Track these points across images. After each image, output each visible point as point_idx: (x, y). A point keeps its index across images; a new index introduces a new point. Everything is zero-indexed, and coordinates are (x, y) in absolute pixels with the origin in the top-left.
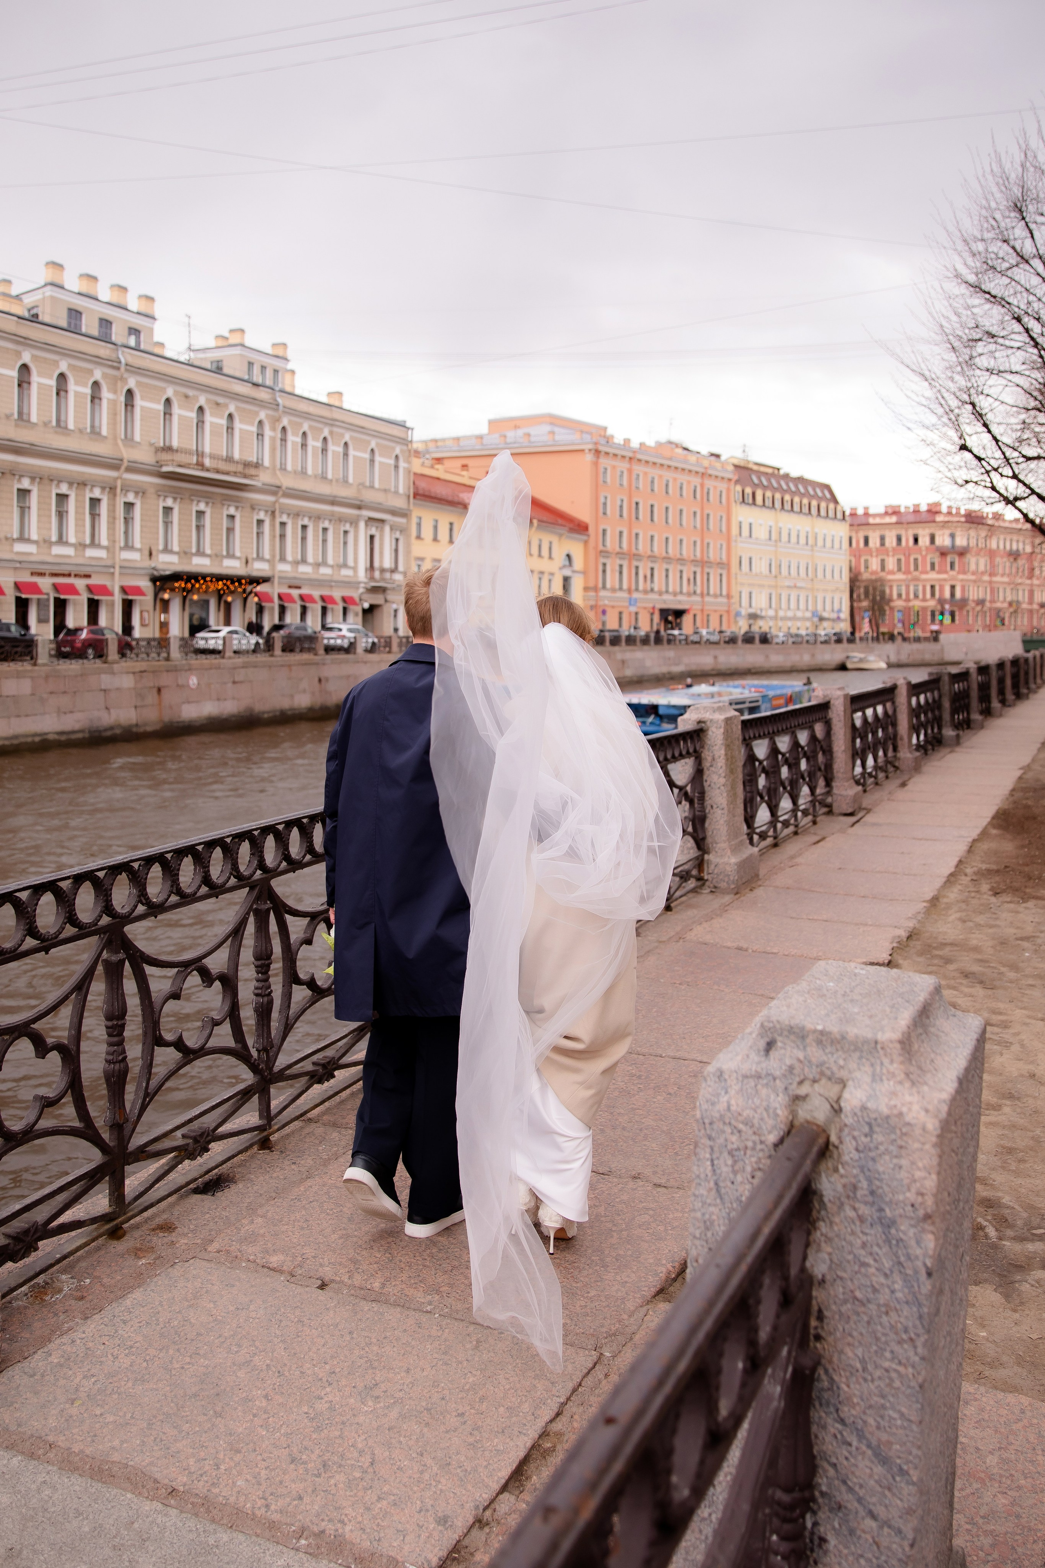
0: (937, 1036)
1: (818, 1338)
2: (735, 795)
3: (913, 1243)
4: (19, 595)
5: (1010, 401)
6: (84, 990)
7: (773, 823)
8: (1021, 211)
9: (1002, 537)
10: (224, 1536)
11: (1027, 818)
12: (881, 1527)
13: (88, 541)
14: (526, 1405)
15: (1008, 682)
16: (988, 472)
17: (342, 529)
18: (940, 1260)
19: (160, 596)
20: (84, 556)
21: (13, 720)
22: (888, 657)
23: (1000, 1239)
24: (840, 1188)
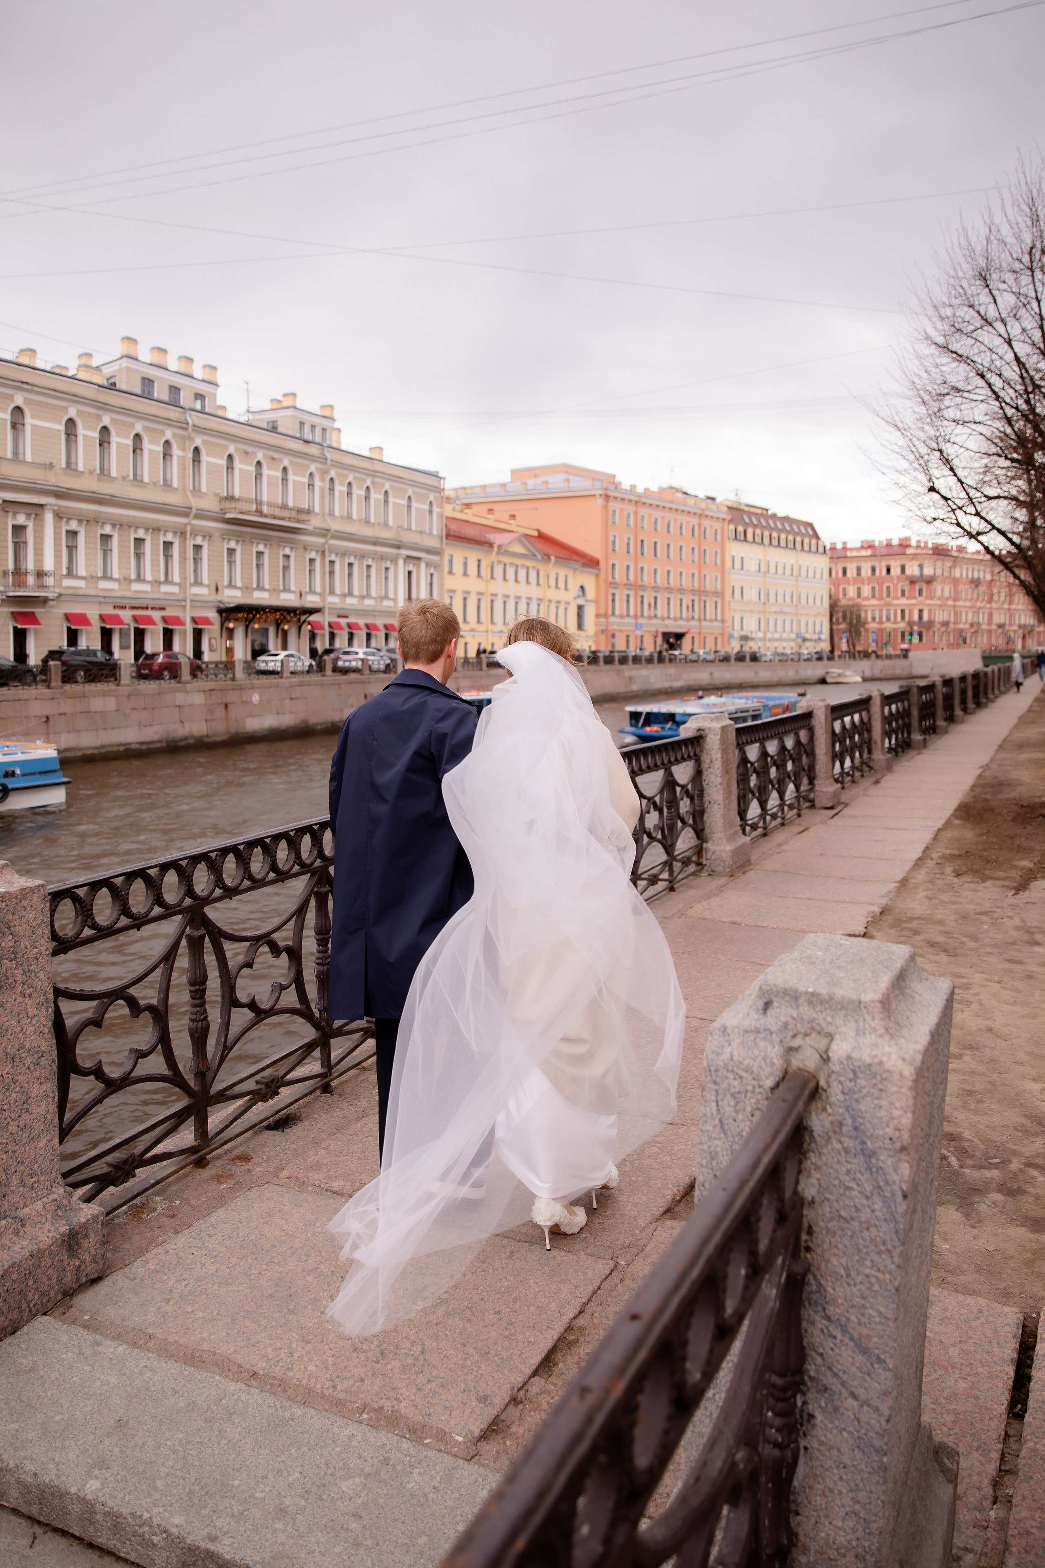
0: (912, 997)
1: (808, 1249)
2: (730, 792)
3: (891, 1170)
4: (103, 625)
5: (974, 448)
7: (763, 816)
8: (985, 279)
9: (965, 567)
10: (298, 1411)
11: (986, 810)
12: (862, 1406)
13: (162, 579)
14: (553, 1305)
15: (970, 693)
16: (953, 510)
17: (384, 566)
18: (914, 1185)
19: (226, 625)
20: (159, 592)
21: (101, 732)
22: (863, 672)
23: (961, 1167)
24: (827, 1124)
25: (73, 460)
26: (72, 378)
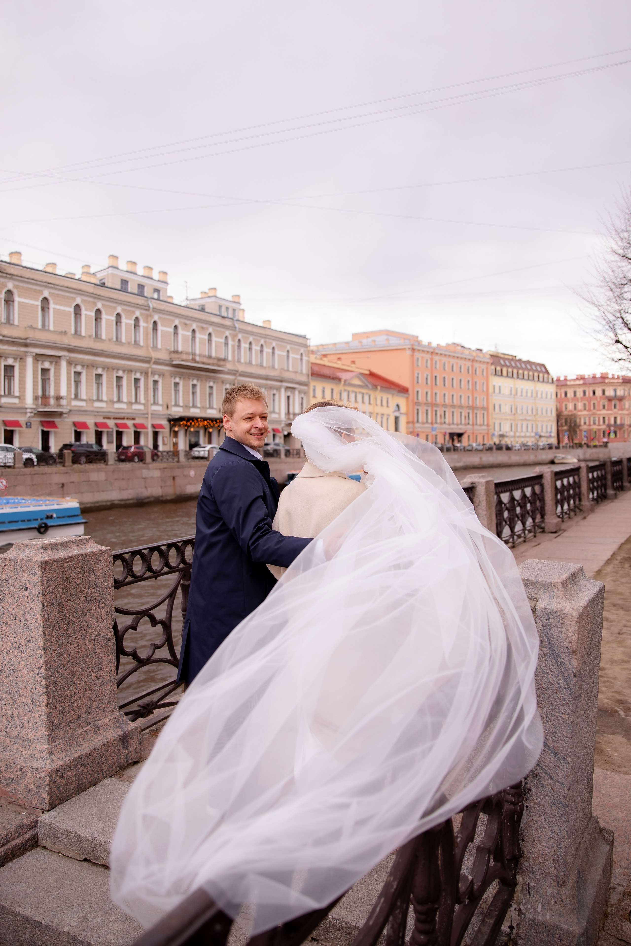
2: (491, 520)
3: (567, 663)
4: (97, 429)
6: (173, 597)
7: (512, 536)
12: (555, 783)
13: (134, 401)
17: (272, 393)
18: (579, 670)
19: (173, 429)
20: (131, 409)
21: (96, 494)
22: (579, 456)
23: (626, 716)
25: (79, 329)
26: (78, 280)
